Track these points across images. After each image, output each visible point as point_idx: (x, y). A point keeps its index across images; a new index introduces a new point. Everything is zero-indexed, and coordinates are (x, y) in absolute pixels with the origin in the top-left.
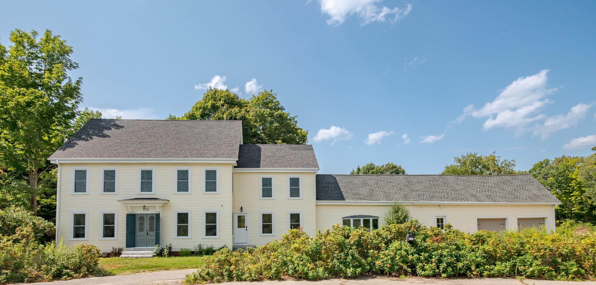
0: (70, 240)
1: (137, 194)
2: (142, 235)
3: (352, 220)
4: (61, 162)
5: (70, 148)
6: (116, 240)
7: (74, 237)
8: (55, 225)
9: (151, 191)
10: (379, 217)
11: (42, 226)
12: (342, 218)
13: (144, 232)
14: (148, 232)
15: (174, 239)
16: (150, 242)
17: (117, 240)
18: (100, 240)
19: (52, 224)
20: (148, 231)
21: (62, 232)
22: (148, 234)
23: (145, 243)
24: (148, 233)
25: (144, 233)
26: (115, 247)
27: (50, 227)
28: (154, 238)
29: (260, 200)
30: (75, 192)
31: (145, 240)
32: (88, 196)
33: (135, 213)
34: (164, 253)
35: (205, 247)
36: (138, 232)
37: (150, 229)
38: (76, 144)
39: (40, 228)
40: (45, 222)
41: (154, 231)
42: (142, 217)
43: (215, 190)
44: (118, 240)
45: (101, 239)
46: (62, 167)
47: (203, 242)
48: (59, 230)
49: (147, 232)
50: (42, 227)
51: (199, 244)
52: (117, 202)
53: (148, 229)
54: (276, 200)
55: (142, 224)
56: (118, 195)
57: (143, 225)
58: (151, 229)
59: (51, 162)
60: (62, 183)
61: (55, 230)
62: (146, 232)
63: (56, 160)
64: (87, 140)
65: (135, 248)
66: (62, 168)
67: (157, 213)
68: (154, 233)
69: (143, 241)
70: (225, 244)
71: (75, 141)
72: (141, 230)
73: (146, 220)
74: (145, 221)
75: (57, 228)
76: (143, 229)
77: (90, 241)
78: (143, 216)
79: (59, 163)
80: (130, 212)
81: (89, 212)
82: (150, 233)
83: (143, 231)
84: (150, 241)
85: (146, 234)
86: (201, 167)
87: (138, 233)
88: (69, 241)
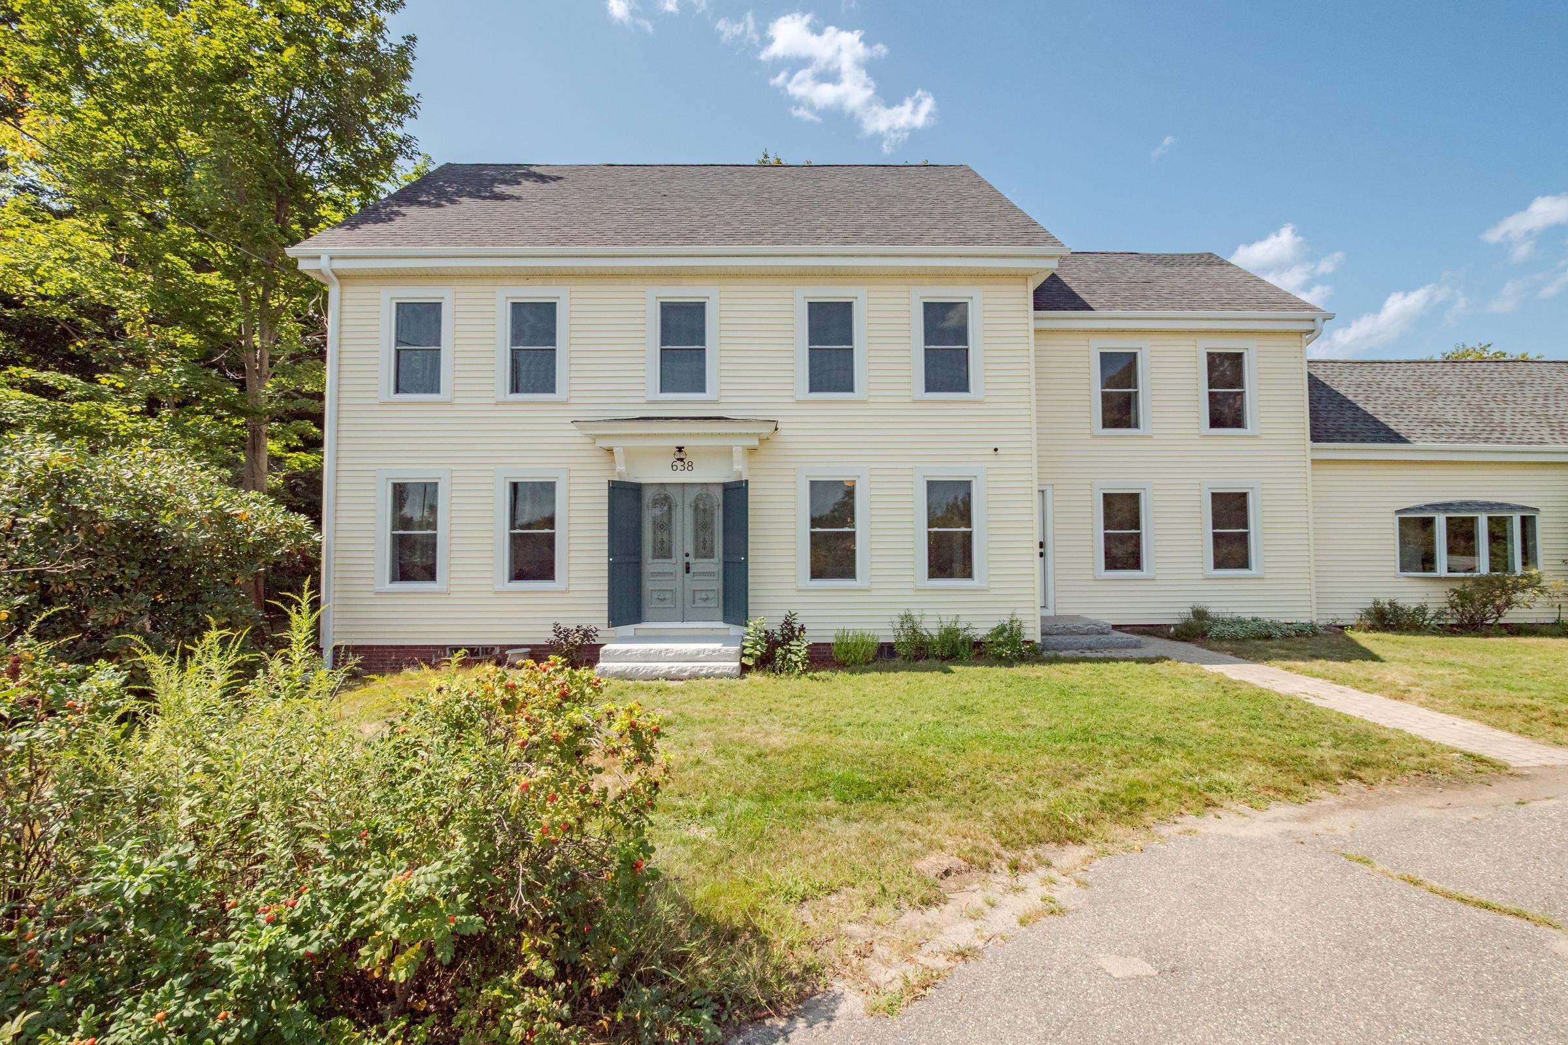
0: (378, 588)
1: (642, 400)
2: (664, 574)
3: (1441, 521)
4: (339, 265)
5: (375, 223)
6: (563, 592)
7: (394, 579)
8: (317, 524)
9: (702, 389)
10: (1537, 510)
11: (258, 527)
12: (1398, 512)
13: (673, 560)
14: (691, 560)
15: (799, 591)
16: (700, 604)
17: (567, 591)
18: (496, 592)
19: (302, 520)
20: (687, 555)
21: (348, 554)
22: (688, 570)
23: (679, 604)
24: (688, 563)
25: (675, 564)
26: (564, 624)
27: (297, 534)
28: (717, 585)
29: (1095, 437)
30: (398, 390)
31: (679, 595)
32: (448, 408)
33: (638, 481)
34: (784, 658)
35: (931, 627)
36: (650, 560)
37: (696, 549)
38: (397, 214)
39: (250, 540)
40: (273, 513)
41: (712, 557)
42: (665, 496)
43: (963, 386)
44: (571, 594)
45: (499, 587)
46: (348, 289)
47: (916, 606)
48: (332, 549)
49: (687, 559)
50: (262, 533)
51: (902, 613)
52: (573, 427)
53: (690, 548)
54: (1155, 437)
55: (664, 526)
56: (566, 403)
57: (670, 534)
58: (703, 550)
59: (303, 266)
60: (344, 355)
61: (317, 548)
62: (680, 561)
63: (319, 258)
64: (439, 206)
65: (637, 626)
66: (347, 296)
67: (727, 480)
68: (714, 565)
69: (668, 595)
70: (1009, 612)
71: (395, 208)
72: (664, 551)
73: (679, 509)
74: (677, 515)
75: (324, 541)
76: (670, 550)
77: (457, 595)
78: (671, 492)
79: (332, 270)
80: (619, 474)
81: (455, 474)
82: (698, 565)
83: (671, 557)
84: (698, 596)
85: (680, 568)
86: (905, 288)
87: (651, 565)
88: (372, 595)
